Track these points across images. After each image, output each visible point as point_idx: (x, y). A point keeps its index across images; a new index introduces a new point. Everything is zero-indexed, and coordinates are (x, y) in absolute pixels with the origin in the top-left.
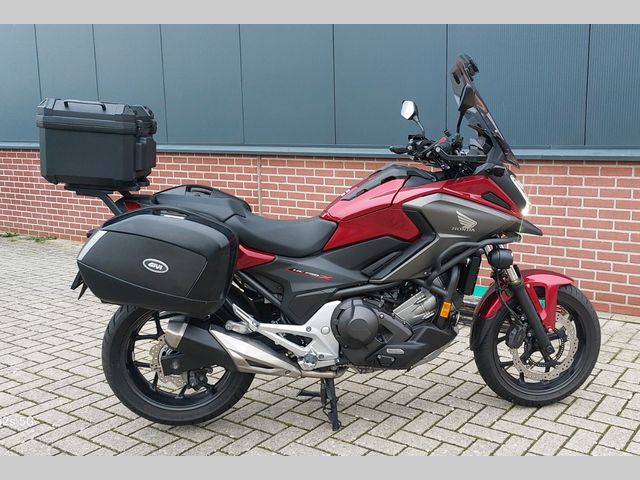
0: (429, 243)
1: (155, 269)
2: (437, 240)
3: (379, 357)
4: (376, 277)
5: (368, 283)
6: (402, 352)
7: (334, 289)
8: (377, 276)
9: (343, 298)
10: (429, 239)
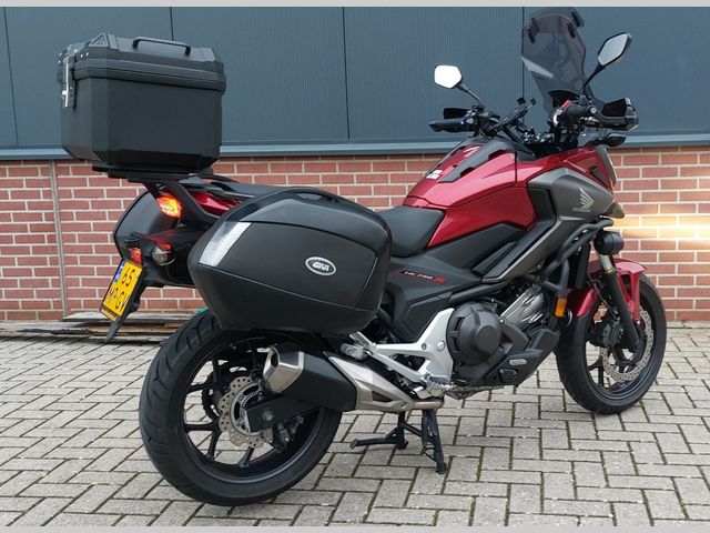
0: (549, 229)
1: (320, 270)
2: (558, 224)
3: (502, 371)
4: (488, 275)
5: (481, 284)
6: (524, 361)
7: (449, 293)
8: (492, 273)
9: (456, 305)
10: (548, 223)
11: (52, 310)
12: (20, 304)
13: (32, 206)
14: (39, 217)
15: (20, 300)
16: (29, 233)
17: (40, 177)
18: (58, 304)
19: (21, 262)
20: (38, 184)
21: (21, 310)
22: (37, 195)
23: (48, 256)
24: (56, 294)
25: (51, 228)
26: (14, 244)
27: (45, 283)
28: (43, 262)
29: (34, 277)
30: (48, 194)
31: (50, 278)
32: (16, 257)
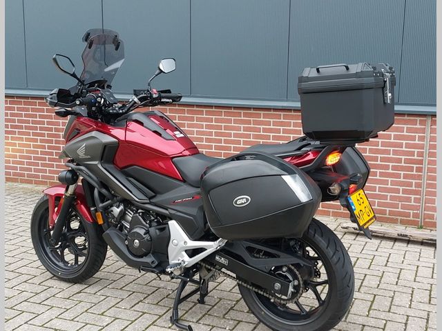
11: (411, 218)
12: (388, 212)
13: (408, 146)
14: (412, 154)
15: (388, 209)
16: (403, 164)
17: (418, 126)
18: (416, 215)
19: (393, 183)
20: (416, 131)
21: (387, 216)
22: (413, 138)
23: (414, 181)
24: (417, 208)
25: (421, 162)
26: (390, 171)
27: (409, 200)
28: (410, 185)
29: (401, 194)
30: (422, 139)
31: (413, 197)
32: (390, 179)
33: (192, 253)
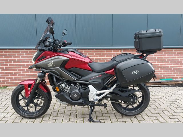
33: (99, 95)
